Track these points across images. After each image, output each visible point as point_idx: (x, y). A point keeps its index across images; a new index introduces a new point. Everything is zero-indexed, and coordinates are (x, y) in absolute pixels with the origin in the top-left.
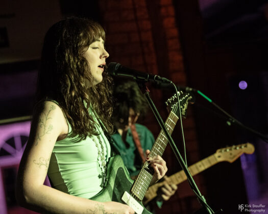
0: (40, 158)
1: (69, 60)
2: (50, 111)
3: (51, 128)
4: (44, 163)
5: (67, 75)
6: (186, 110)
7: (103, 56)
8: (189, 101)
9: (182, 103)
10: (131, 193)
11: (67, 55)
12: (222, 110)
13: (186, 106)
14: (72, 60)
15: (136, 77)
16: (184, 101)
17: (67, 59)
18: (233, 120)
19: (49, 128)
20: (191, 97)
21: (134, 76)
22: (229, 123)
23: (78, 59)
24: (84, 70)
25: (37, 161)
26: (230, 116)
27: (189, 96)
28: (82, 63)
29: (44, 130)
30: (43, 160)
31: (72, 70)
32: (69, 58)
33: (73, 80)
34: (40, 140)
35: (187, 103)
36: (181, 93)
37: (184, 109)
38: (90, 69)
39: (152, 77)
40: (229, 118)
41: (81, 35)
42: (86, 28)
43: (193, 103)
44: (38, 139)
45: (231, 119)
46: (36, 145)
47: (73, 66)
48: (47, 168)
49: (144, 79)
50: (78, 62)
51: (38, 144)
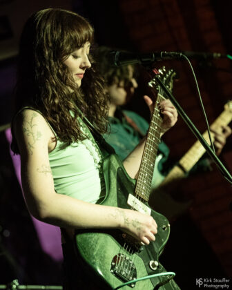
2: (32, 118)
4: (47, 168)
6: (172, 89)
10: (134, 194)
13: (171, 84)
20: (175, 74)
34: (33, 148)
35: (172, 80)
36: (163, 71)
37: (170, 89)
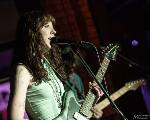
0: (19, 102)
1: (31, 34)
2: (20, 72)
3: (23, 82)
4: (22, 104)
5: (30, 43)
7: (52, 32)
8: (117, 49)
9: (112, 52)
11: (30, 31)
12: (125, 58)
13: (115, 52)
14: (33, 34)
15: (70, 44)
16: (114, 50)
17: (30, 34)
18: (132, 63)
19: (21, 83)
20: (118, 47)
21: (69, 43)
22: (130, 66)
23: (37, 34)
24: (40, 40)
25: (18, 104)
26: (130, 61)
27: (117, 46)
28: (38, 36)
29: (18, 84)
30: (21, 103)
31: (33, 40)
32: (31, 33)
33: (33, 46)
34: (17, 91)
35: (116, 50)
36: (111, 45)
37: (114, 55)
38: (44, 39)
39: (80, 42)
40: (130, 62)
41: (39, 19)
42: (41, 15)
43: (120, 50)
44: (16, 91)
45: (131, 63)
46: (15, 95)
47: (34, 38)
48: (24, 108)
49: (75, 45)
50: (36, 36)
51: (16, 93)
